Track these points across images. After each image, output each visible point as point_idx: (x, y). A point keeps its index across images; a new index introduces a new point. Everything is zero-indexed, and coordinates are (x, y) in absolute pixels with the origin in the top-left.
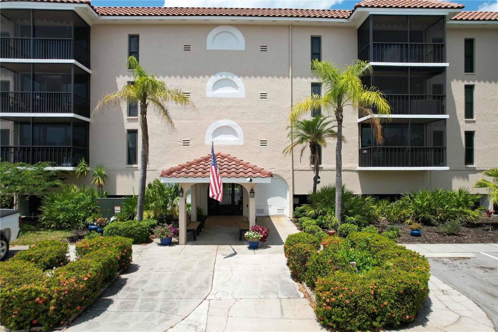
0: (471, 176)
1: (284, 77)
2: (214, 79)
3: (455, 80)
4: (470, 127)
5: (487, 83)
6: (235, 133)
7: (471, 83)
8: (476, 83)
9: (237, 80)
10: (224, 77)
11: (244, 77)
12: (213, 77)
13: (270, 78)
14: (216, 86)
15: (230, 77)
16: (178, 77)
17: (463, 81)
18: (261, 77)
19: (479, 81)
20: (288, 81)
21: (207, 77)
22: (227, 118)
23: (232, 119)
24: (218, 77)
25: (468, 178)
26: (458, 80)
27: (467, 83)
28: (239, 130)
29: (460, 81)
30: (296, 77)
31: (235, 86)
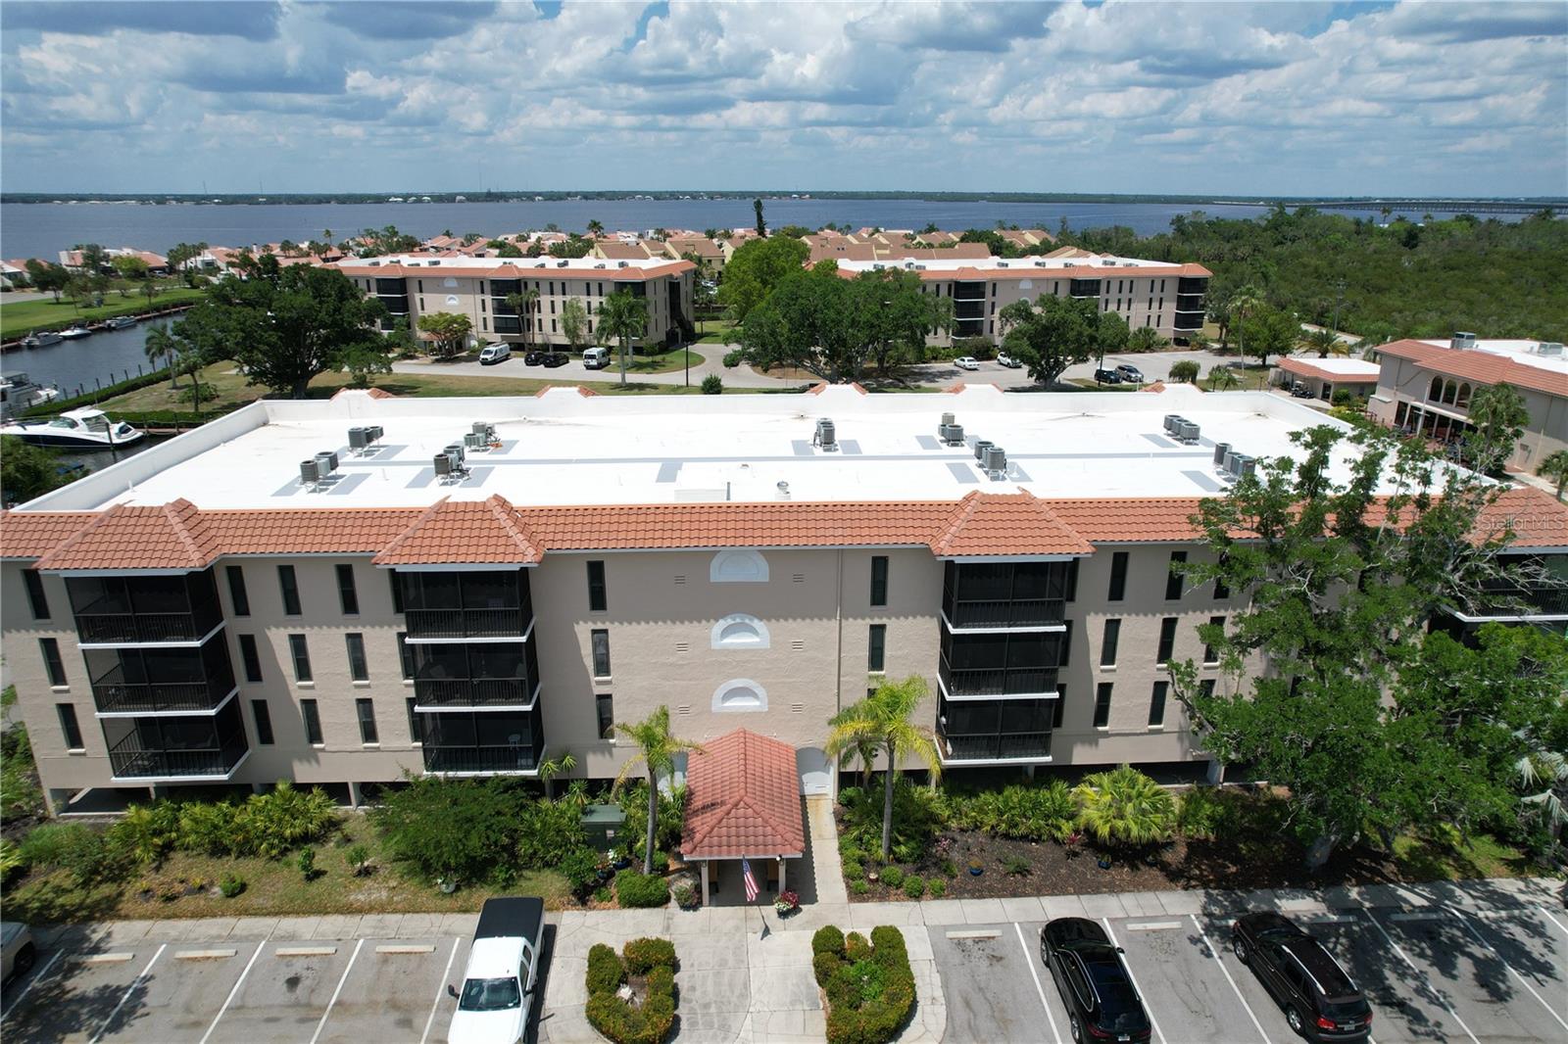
0: (1101, 741)
1: (829, 619)
2: (722, 624)
3: (1092, 614)
4: (1106, 679)
5: (1142, 617)
6: (755, 696)
7: (1117, 617)
8: (1124, 618)
9: (757, 624)
10: (738, 620)
11: (769, 620)
12: (721, 622)
13: (808, 621)
14: (726, 632)
15: (747, 621)
16: (669, 622)
17: (1105, 614)
18: (795, 619)
19: (1129, 614)
20: (835, 624)
21: (712, 621)
22: (743, 677)
23: (752, 678)
24: (730, 621)
25: (1097, 744)
26: (1096, 613)
27: (1109, 617)
28: (761, 691)
29: (1101, 615)
30: (847, 619)
31: (755, 632)
